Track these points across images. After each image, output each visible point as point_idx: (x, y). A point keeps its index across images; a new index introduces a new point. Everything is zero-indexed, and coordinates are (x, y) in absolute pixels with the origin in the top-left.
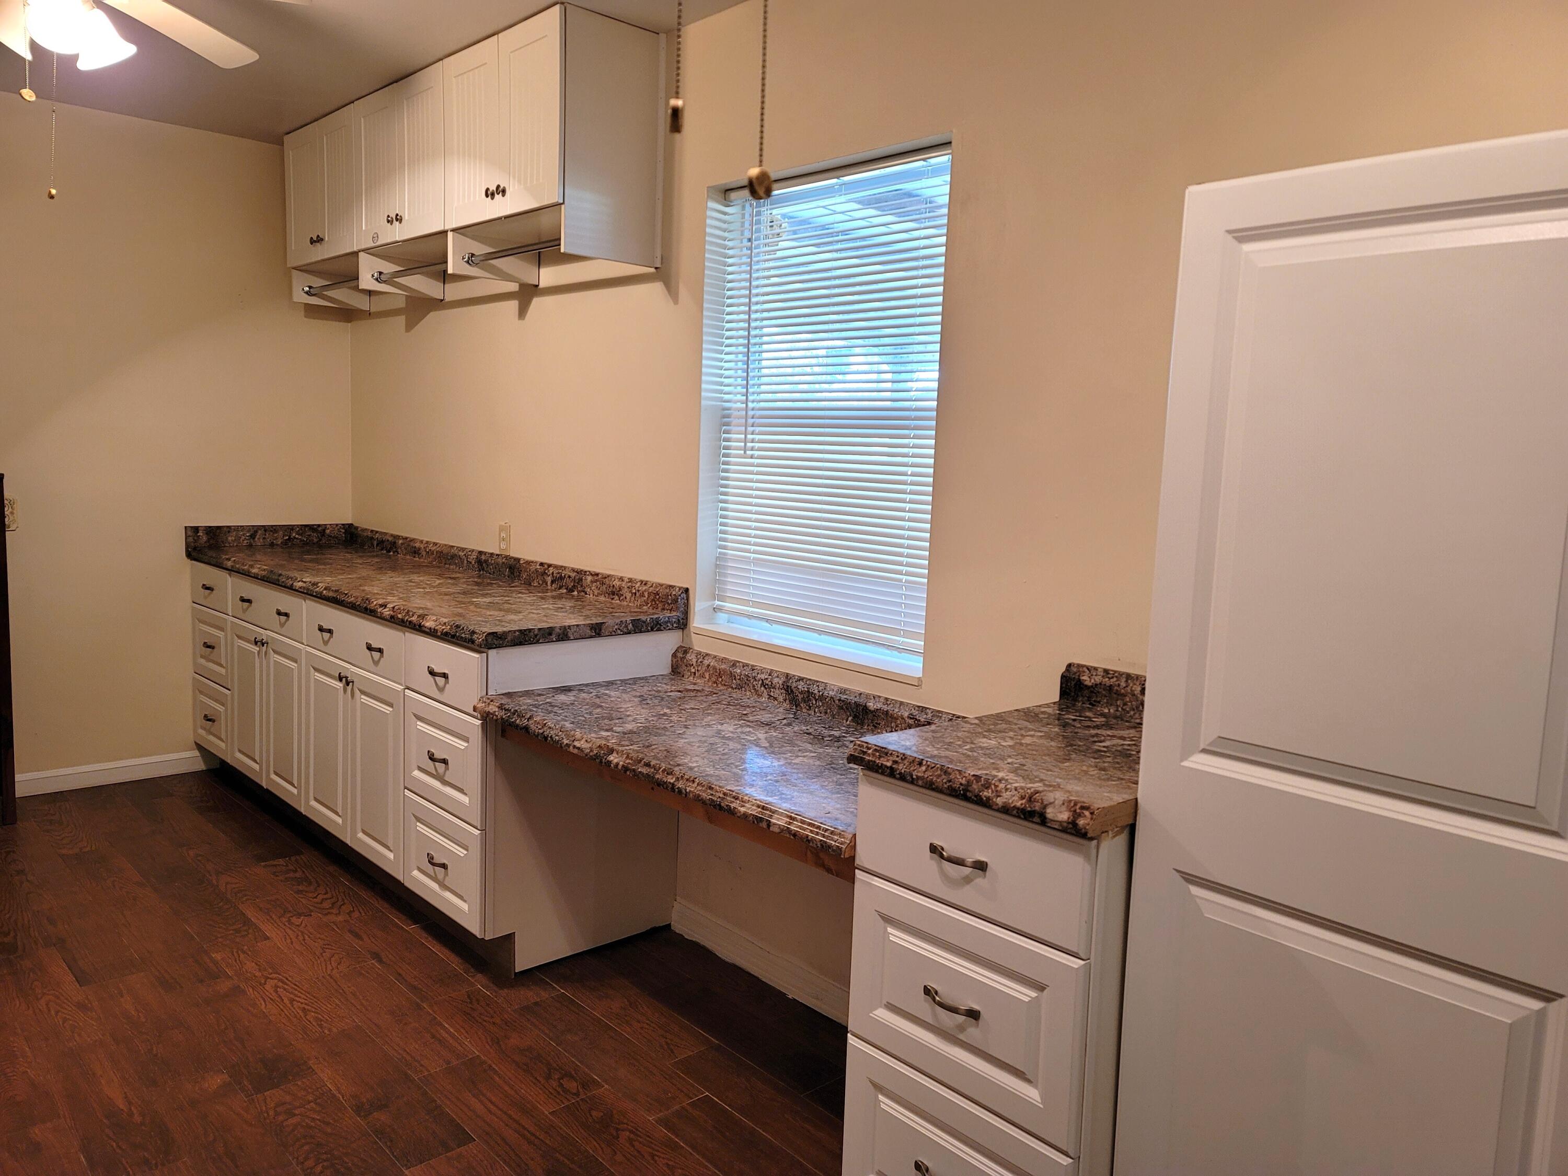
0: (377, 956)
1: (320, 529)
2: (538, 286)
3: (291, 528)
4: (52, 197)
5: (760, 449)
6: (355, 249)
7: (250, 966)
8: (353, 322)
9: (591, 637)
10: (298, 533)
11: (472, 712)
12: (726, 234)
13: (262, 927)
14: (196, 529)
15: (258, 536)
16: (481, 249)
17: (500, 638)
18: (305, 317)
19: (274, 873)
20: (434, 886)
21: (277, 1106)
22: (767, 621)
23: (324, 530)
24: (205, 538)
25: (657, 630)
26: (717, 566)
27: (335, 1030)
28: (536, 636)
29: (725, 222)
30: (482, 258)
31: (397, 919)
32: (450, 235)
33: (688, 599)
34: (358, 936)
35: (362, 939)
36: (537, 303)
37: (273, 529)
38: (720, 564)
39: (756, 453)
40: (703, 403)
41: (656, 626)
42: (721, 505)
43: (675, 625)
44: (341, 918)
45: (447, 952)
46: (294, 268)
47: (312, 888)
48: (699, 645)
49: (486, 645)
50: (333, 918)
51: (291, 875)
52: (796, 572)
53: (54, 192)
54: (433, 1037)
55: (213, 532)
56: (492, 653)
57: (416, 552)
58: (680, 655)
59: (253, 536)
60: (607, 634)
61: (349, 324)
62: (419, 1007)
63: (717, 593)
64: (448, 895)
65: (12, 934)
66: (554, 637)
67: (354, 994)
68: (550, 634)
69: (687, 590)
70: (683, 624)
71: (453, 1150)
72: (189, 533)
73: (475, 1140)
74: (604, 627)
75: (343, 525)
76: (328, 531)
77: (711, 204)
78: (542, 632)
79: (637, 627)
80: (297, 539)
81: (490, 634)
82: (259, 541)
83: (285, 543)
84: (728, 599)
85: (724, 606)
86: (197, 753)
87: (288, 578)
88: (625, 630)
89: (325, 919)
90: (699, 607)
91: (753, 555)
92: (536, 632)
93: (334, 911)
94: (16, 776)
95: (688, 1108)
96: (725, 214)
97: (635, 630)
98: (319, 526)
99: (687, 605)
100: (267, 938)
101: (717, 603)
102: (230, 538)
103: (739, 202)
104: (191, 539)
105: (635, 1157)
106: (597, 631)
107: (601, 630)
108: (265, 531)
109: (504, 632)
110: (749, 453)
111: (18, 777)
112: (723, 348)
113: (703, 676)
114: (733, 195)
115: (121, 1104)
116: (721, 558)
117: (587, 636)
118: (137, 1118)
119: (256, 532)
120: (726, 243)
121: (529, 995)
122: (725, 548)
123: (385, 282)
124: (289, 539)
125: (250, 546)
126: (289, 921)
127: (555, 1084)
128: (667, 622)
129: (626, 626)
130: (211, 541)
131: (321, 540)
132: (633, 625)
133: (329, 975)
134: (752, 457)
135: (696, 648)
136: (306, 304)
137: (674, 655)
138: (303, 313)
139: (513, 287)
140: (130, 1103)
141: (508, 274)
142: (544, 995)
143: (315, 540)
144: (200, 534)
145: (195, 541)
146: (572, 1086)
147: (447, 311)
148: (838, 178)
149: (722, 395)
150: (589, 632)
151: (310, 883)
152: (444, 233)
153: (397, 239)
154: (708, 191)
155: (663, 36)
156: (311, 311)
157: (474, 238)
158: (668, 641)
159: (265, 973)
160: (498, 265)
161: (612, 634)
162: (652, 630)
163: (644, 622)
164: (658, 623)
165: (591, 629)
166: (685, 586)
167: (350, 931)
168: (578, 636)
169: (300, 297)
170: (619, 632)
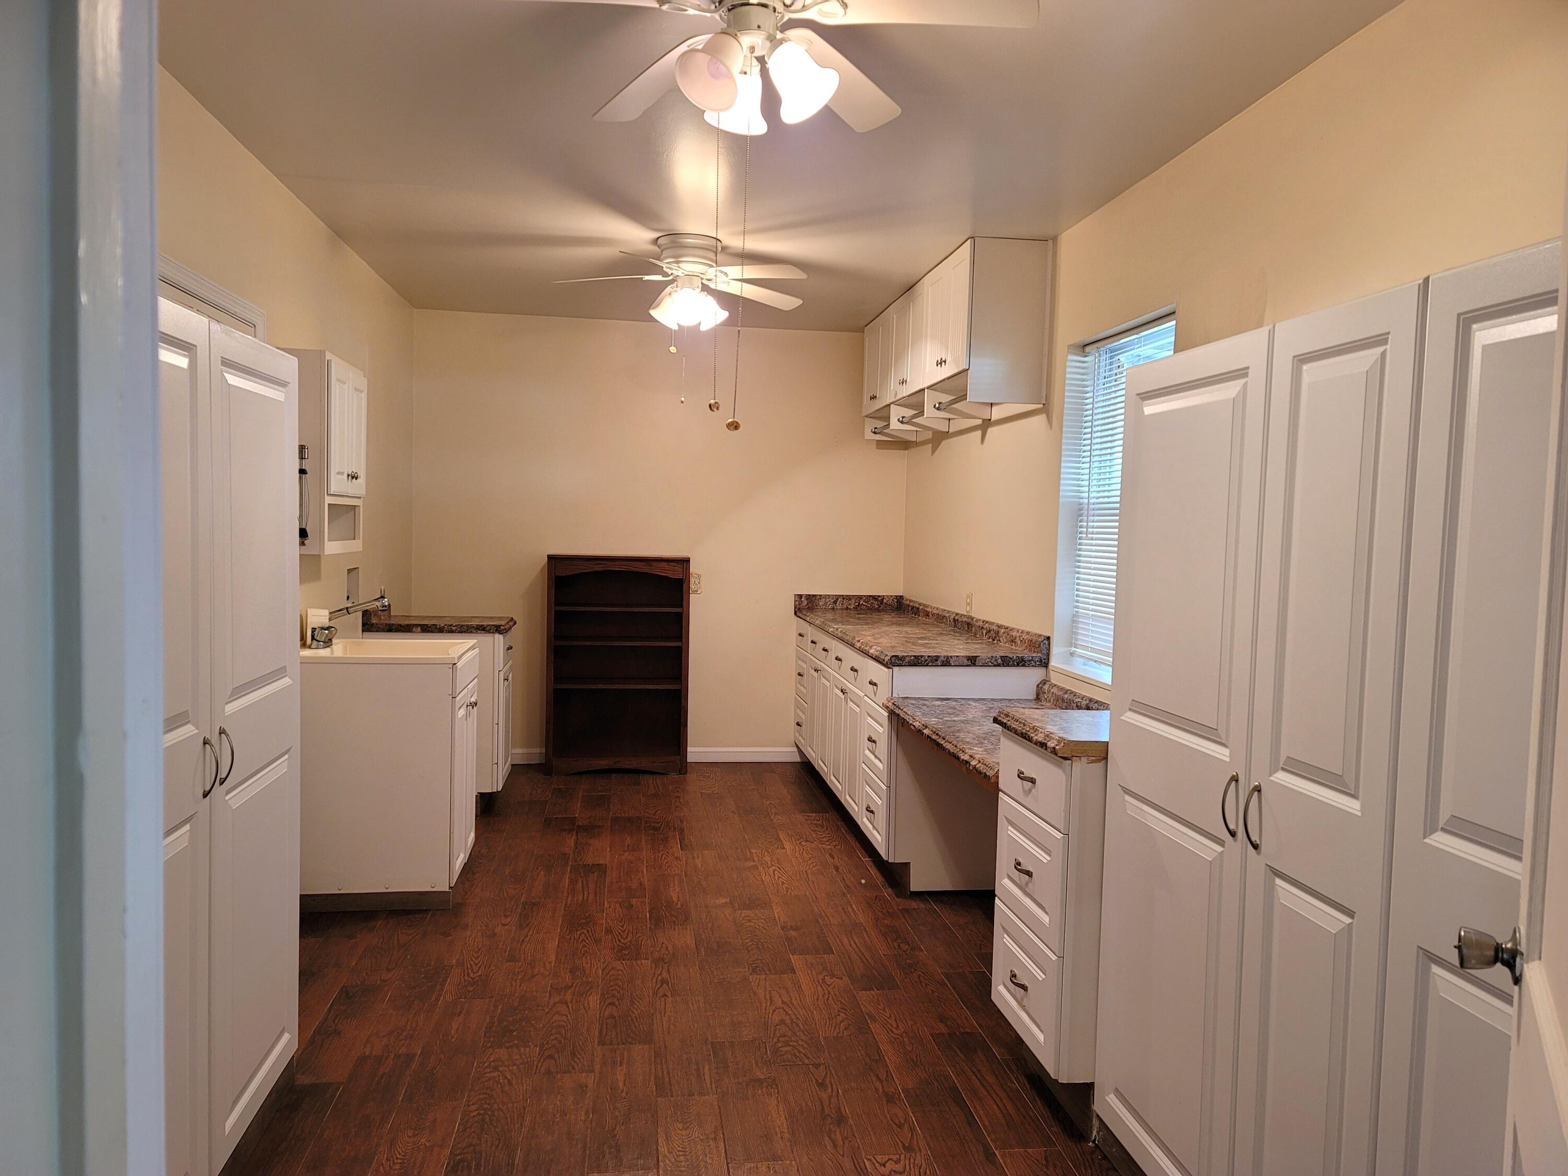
0: (837, 869)
1: (880, 599)
2: (990, 420)
3: (860, 597)
4: (682, 402)
5: (1097, 533)
6: (888, 403)
7: (767, 858)
8: (909, 450)
9: (968, 666)
10: (865, 601)
11: (881, 705)
12: (1084, 377)
13: (784, 843)
14: (800, 596)
15: (838, 603)
16: (946, 398)
17: (901, 660)
18: (877, 448)
19: (806, 820)
20: (870, 827)
21: (745, 917)
22: (1095, 661)
23: (883, 600)
24: (806, 603)
25: (1022, 666)
26: (1073, 621)
27: (793, 894)
28: (926, 660)
29: (1083, 368)
30: (947, 404)
31: (860, 853)
32: (926, 390)
33: (1049, 645)
34: (833, 857)
35: (834, 859)
36: (992, 431)
37: (849, 598)
38: (1074, 620)
39: (1095, 536)
40: (1061, 500)
41: (1021, 662)
42: (1077, 575)
43: (1038, 663)
44: (829, 847)
45: (878, 874)
46: (866, 416)
47: (823, 830)
48: (1055, 679)
49: (890, 664)
50: (824, 846)
51: (815, 822)
52: (1105, 623)
53: (683, 399)
54: (843, 909)
55: (810, 598)
56: (896, 669)
57: (927, 614)
58: (1041, 686)
59: (835, 602)
60: (980, 664)
61: (907, 451)
62: (844, 895)
63: (1072, 640)
64: (875, 833)
65: (660, 824)
66: (939, 663)
67: (813, 882)
68: (937, 660)
69: (1048, 638)
70: (1044, 663)
71: (821, 954)
72: (797, 599)
73: (834, 953)
74: (978, 659)
75: (896, 596)
76: (885, 601)
77: (1071, 357)
78: (930, 658)
79: (1006, 662)
80: (864, 605)
81: (893, 656)
82: (839, 605)
83: (856, 608)
84: (1079, 646)
85: (1076, 651)
86: (795, 749)
87: (829, 626)
88: (995, 663)
89: (820, 846)
90: (1057, 651)
91: (1091, 613)
92: (926, 658)
93: (827, 843)
94: (688, 748)
95: (967, 972)
96: (1084, 362)
97: (1003, 664)
98: (879, 596)
99: (1049, 649)
100: (784, 848)
101: (1074, 649)
102: (821, 603)
103: (1094, 351)
104: (797, 603)
105: (916, 982)
106: (972, 661)
107: (975, 661)
108: (843, 599)
109: (903, 656)
110: (1089, 536)
111: (689, 749)
112: (1081, 459)
113: (1050, 701)
114: (1088, 349)
115: (675, 899)
116: (1076, 615)
117: (965, 664)
118: (679, 906)
119: (837, 599)
120: (1084, 383)
121: (914, 904)
122: (1077, 607)
123: (907, 423)
124: (858, 605)
125: (833, 609)
126: (800, 842)
127: (896, 944)
128: (1030, 661)
129: (996, 660)
130: (810, 605)
131: (880, 607)
132: (1002, 660)
133: (806, 871)
134: (1092, 539)
135: (1052, 681)
136: (877, 440)
137: (1038, 686)
138: (875, 446)
139: (979, 422)
140: (679, 900)
141: (966, 414)
142: (922, 906)
143: (876, 607)
144: (803, 599)
145: (800, 604)
146: (905, 947)
147: (952, 439)
148: (1137, 334)
149: (1079, 494)
150: (966, 662)
151: (823, 828)
152: (923, 390)
153: (904, 395)
154: (1068, 348)
155: (1050, 242)
156: (880, 444)
157: (942, 392)
158: (1032, 676)
159: (773, 863)
160: (960, 408)
161: (985, 665)
162: (1018, 665)
163: (1011, 659)
164: (1023, 660)
165: (968, 660)
166: (1048, 635)
167: (830, 854)
168: (958, 664)
169: (869, 435)
170: (990, 664)
